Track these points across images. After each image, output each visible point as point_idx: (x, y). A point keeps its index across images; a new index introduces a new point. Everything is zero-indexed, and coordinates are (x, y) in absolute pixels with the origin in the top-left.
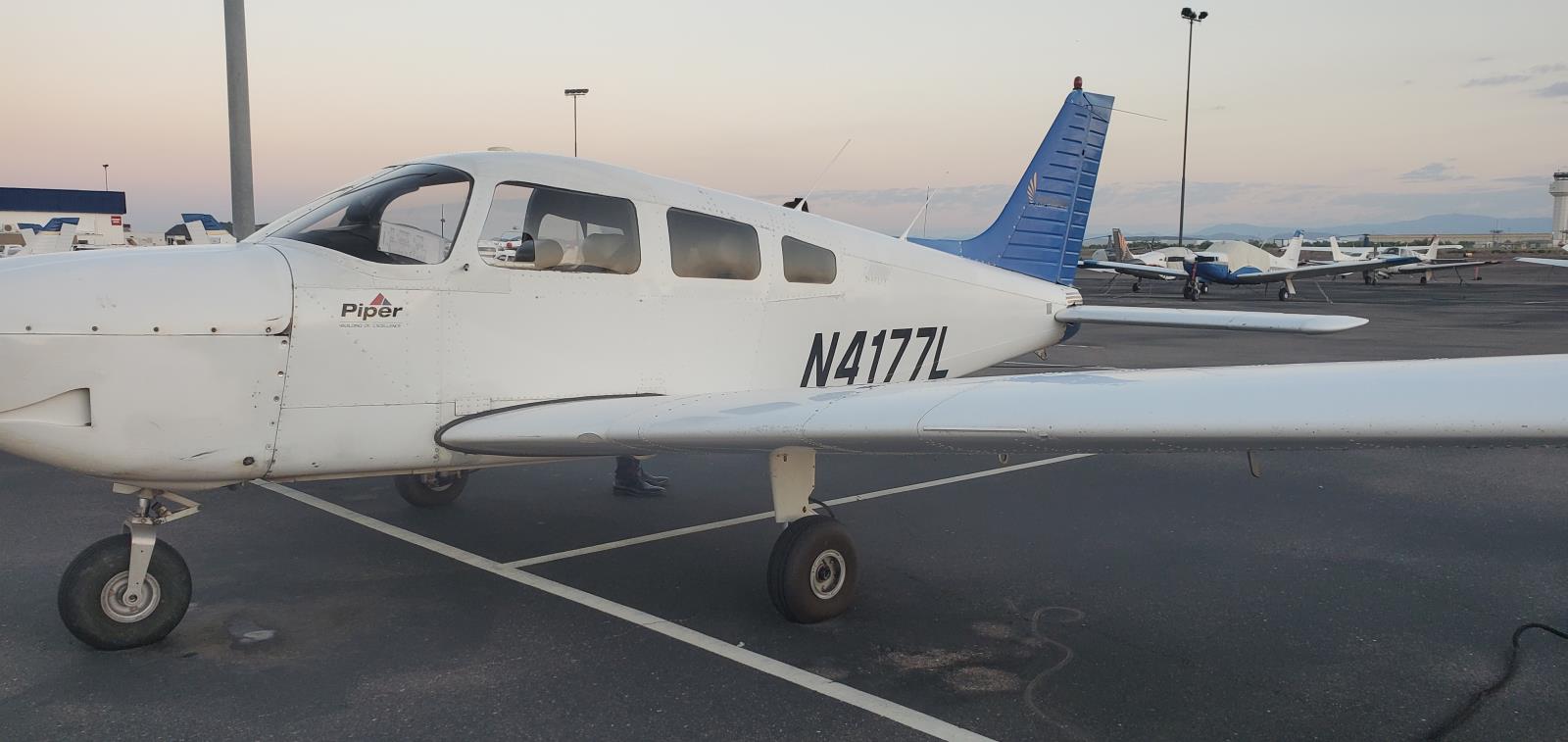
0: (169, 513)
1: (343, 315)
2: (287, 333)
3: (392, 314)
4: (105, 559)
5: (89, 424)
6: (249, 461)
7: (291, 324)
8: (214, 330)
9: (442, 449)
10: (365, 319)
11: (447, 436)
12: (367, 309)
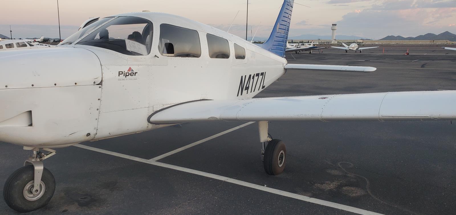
0: (45, 156)
1: (119, 76)
2: (101, 83)
3: (134, 75)
4: (24, 177)
5: (31, 125)
6: (88, 135)
7: (102, 80)
8: (76, 84)
9: (150, 124)
10: (126, 77)
11: (152, 119)
12: (126, 73)
